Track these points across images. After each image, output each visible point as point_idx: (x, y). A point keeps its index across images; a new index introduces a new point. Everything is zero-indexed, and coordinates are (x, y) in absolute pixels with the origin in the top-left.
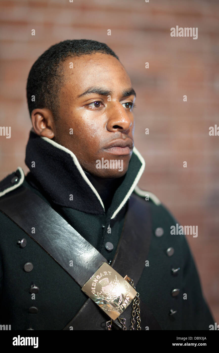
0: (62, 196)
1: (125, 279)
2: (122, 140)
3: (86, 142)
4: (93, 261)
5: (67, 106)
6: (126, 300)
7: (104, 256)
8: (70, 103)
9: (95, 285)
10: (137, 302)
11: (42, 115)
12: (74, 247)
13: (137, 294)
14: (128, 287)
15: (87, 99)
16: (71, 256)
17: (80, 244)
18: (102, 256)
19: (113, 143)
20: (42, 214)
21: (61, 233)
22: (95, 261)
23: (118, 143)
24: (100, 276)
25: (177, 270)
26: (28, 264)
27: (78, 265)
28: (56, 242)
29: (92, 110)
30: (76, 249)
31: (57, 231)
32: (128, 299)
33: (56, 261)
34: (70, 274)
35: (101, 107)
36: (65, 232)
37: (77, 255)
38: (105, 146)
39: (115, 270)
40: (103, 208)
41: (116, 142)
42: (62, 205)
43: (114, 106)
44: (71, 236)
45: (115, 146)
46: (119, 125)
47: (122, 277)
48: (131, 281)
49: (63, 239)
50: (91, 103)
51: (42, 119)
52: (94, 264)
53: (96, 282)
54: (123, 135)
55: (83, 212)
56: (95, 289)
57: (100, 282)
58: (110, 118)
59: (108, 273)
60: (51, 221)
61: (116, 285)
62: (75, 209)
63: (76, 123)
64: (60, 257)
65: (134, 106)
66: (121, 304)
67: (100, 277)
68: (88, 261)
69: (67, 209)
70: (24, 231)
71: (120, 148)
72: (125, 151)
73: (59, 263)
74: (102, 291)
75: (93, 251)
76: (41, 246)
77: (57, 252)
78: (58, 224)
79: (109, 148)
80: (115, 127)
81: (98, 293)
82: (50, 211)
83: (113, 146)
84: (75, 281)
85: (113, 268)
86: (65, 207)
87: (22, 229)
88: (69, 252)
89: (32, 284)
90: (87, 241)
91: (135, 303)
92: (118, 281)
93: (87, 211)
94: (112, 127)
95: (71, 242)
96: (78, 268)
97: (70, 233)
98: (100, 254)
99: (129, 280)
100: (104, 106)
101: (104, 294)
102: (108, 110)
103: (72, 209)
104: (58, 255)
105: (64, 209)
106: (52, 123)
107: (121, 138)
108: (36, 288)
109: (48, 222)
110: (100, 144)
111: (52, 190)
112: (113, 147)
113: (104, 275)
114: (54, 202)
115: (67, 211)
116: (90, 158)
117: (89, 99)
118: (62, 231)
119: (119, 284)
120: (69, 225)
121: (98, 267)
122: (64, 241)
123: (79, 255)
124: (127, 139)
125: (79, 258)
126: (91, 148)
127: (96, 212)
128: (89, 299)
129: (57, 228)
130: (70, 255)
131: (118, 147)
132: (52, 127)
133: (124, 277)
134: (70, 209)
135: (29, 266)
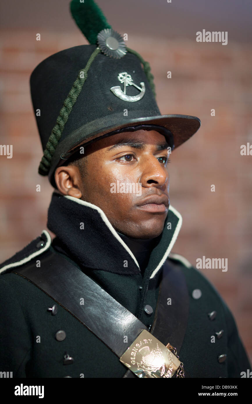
0: (91, 258)
1: (167, 347)
2: (157, 196)
3: (117, 199)
4: (131, 329)
5: (96, 160)
6: (169, 370)
7: (143, 323)
8: (98, 157)
9: (135, 355)
10: (181, 373)
11: (67, 172)
12: (109, 314)
13: (181, 364)
14: (171, 356)
15: (117, 152)
16: (106, 324)
17: (116, 310)
18: (141, 323)
19: (147, 200)
20: (72, 280)
21: (95, 299)
22: (133, 328)
23: (153, 200)
24: (140, 344)
25: (220, 333)
26: (60, 332)
27: (114, 333)
28: (89, 309)
29: (123, 164)
30: (111, 316)
31: (90, 297)
32: (171, 370)
33: (89, 330)
34: (107, 344)
35: (133, 161)
36: (99, 298)
37: (113, 322)
38: (138, 203)
39: (156, 337)
40: (138, 268)
41: (151, 198)
42: (92, 267)
43: (148, 160)
44: (105, 302)
45: (149, 203)
46: (154, 179)
47: (164, 346)
48: (174, 349)
49: (97, 306)
50: (122, 157)
51: (68, 177)
52: (132, 332)
53: (136, 352)
54: (158, 190)
55: (117, 273)
56: (135, 359)
57: (140, 351)
58: (144, 172)
59: (148, 341)
60: (83, 287)
61: (158, 354)
62: (107, 271)
63: (106, 178)
64: (94, 325)
65: (169, 161)
66: (164, 375)
67: (140, 346)
68: (125, 329)
69: (98, 272)
70: (54, 299)
71: (155, 205)
72: (161, 208)
73: (93, 332)
74: (142, 362)
75: (131, 317)
76: (72, 314)
77: (91, 320)
78: (90, 290)
79: (143, 205)
80: (150, 182)
81: (138, 364)
82: (81, 276)
83: (148, 202)
84: (112, 352)
85: (153, 335)
86: (96, 269)
87: (50, 297)
88: (104, 319)
89: (65, 353)
90: (123, 307)
91: (179, 374)
92: (160, 350)
93: (120, 272)
94: (146, 182)
95: (105, 308)
96: (114, 337)
97: (104, 298)
98: (138, 320)
99: (171, 348)
100: (137, 160)
101: (145, 364)
102: (141, 164)
103: (104, 271)
104: (92, 323)
105: (95, 272)
106: (79, 181)
107: (156, 194)
108: (70, 359)
109: (80, 288)
110: (133, 200)
111: (80, 252)
112: (147, 204)
113: (144, 344)
114: (84, 265)
115: (98, 273)
116: (122, 216)
117: (120, 152)
118: (95, 297)
119: (161, 353)
120: (103, 290)
121: (137, 335)
122: (98, 308)
123: (116, 323)
124: (163, 195)
125: (116, 326)
126: (123, 206)
127: (131, 273)
128: (129, 371)
129: (90, 294)
130: (105, 322)
131: (153, 204)
132: (79, 186)
133: (166, 346)
134: (102, 271)
135: (61, 334)
